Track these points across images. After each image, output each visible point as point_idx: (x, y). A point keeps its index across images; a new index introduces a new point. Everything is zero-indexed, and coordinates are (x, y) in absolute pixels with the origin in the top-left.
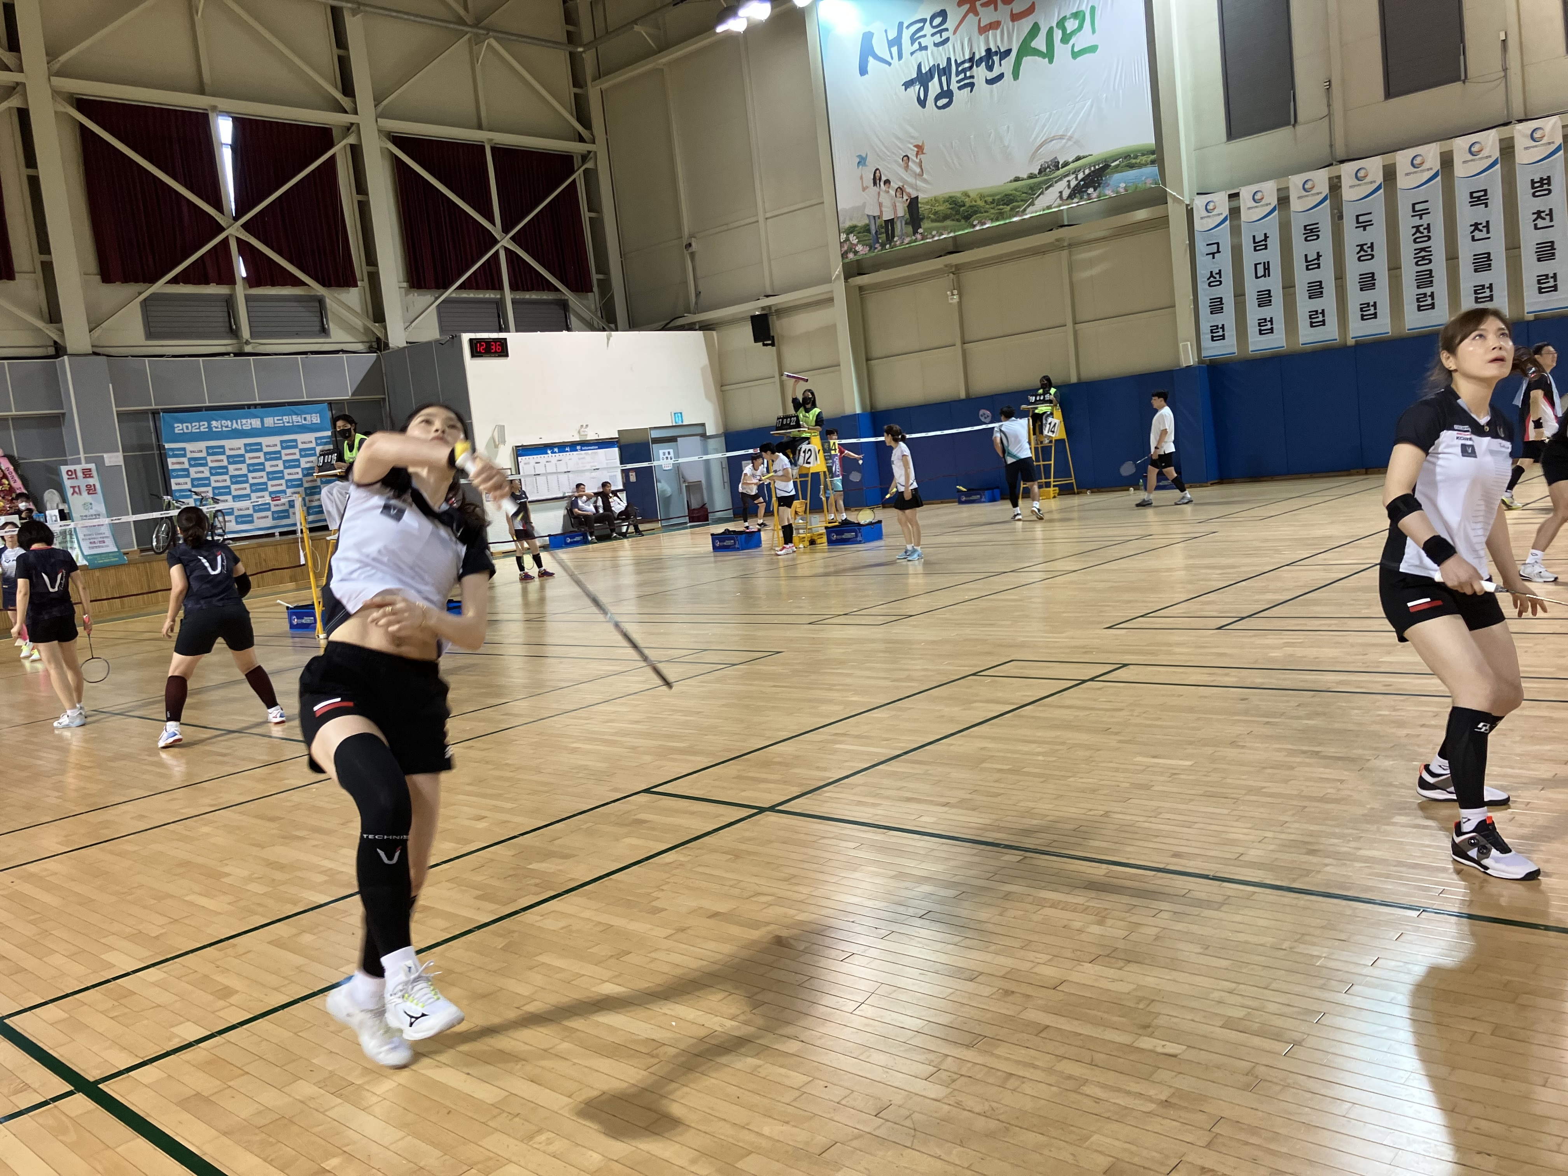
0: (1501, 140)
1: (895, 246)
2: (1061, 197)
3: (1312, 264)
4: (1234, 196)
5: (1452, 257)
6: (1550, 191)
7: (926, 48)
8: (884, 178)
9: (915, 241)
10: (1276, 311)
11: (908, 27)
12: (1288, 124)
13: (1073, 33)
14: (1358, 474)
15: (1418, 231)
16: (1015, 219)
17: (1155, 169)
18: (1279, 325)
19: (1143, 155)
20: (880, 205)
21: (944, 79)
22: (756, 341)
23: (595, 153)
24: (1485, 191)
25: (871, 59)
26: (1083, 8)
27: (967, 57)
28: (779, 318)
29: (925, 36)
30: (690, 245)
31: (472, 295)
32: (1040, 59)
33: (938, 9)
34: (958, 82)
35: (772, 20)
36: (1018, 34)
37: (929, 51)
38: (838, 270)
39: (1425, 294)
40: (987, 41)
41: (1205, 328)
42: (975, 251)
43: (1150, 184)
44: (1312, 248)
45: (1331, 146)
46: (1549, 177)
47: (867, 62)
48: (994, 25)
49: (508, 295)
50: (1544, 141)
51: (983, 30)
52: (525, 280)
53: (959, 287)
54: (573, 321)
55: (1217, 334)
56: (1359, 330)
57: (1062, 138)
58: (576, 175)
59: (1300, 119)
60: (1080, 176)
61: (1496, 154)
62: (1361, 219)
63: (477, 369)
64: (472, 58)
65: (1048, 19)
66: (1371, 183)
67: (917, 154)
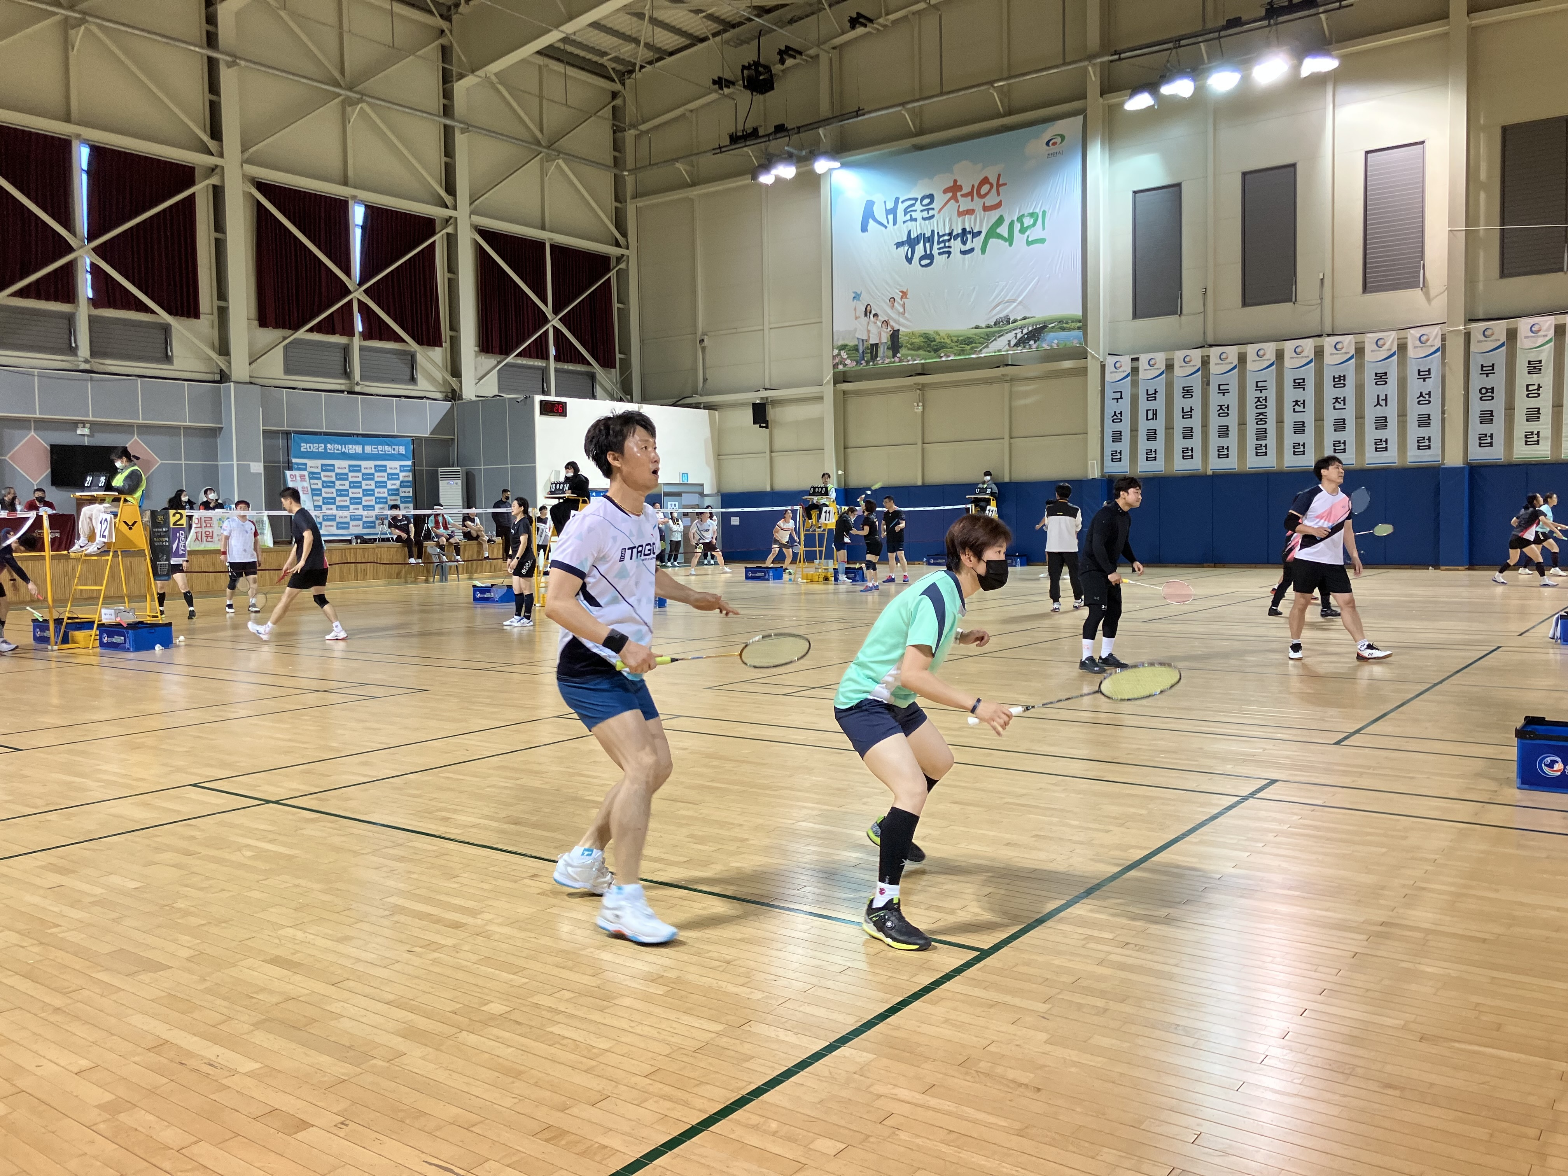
0: (1315, 347)
1: (877, 364)
2: (1009, 344)
3: (1187, 414)
4: (1135, 360)
5: (1280, 421)
6: (1345, 385)
7: (916, 220)
8: (873, 312)
9: (894, 362)
10: (1159, 445)
11: (902, 202)
12: (1176, 313)
13: (1028, 227)
14: (1209, 567)
15: (1258, 401)
16: (975, 356)
17: (1080, 333)
18: (1161, 456)
19: (1073, 322)
20: (869, 331)
21: (928, 245)
22: (754, 423)
23: (628, 257)
24: (1304, 380)
25: (871, 221)
26: (1037, 211)
27: (947, 232)
28: (773, 407)
29: (915, 211)
30: (703, 340)
31: (525, 362)
32: (1003, 242)
33: (928, 193)
34: (939, 249)
35: (796, 179)
36: (987, 222)
37: (918, 223)
38: (829, 377)
39: (1261, 445)
40: (963, 223)
41: (1108, 452)
42: (940, 375)
43: (1076, 343)
44: (1187, 404)
45: (1204, 333)
46: (1344, 376)
47: (868, 223)
48: (970, 212)
49: (552, 364)
50: (1343, 351)
51: (961, 214)
52: (566, 353)
53: (923, 401)
54: (599, 390)
55: (1116, 457)
56: (1216, 465)
57: (1014, 301)
58: (610, 274)
59: (1184, 311)
60: (1025, 331)
61: (1312, 356)
62: (1222, 387)
63: (543, 424)
64: (543, 173)
65: (1011, 215)
66: (1229, 364)
67: (902, 298)
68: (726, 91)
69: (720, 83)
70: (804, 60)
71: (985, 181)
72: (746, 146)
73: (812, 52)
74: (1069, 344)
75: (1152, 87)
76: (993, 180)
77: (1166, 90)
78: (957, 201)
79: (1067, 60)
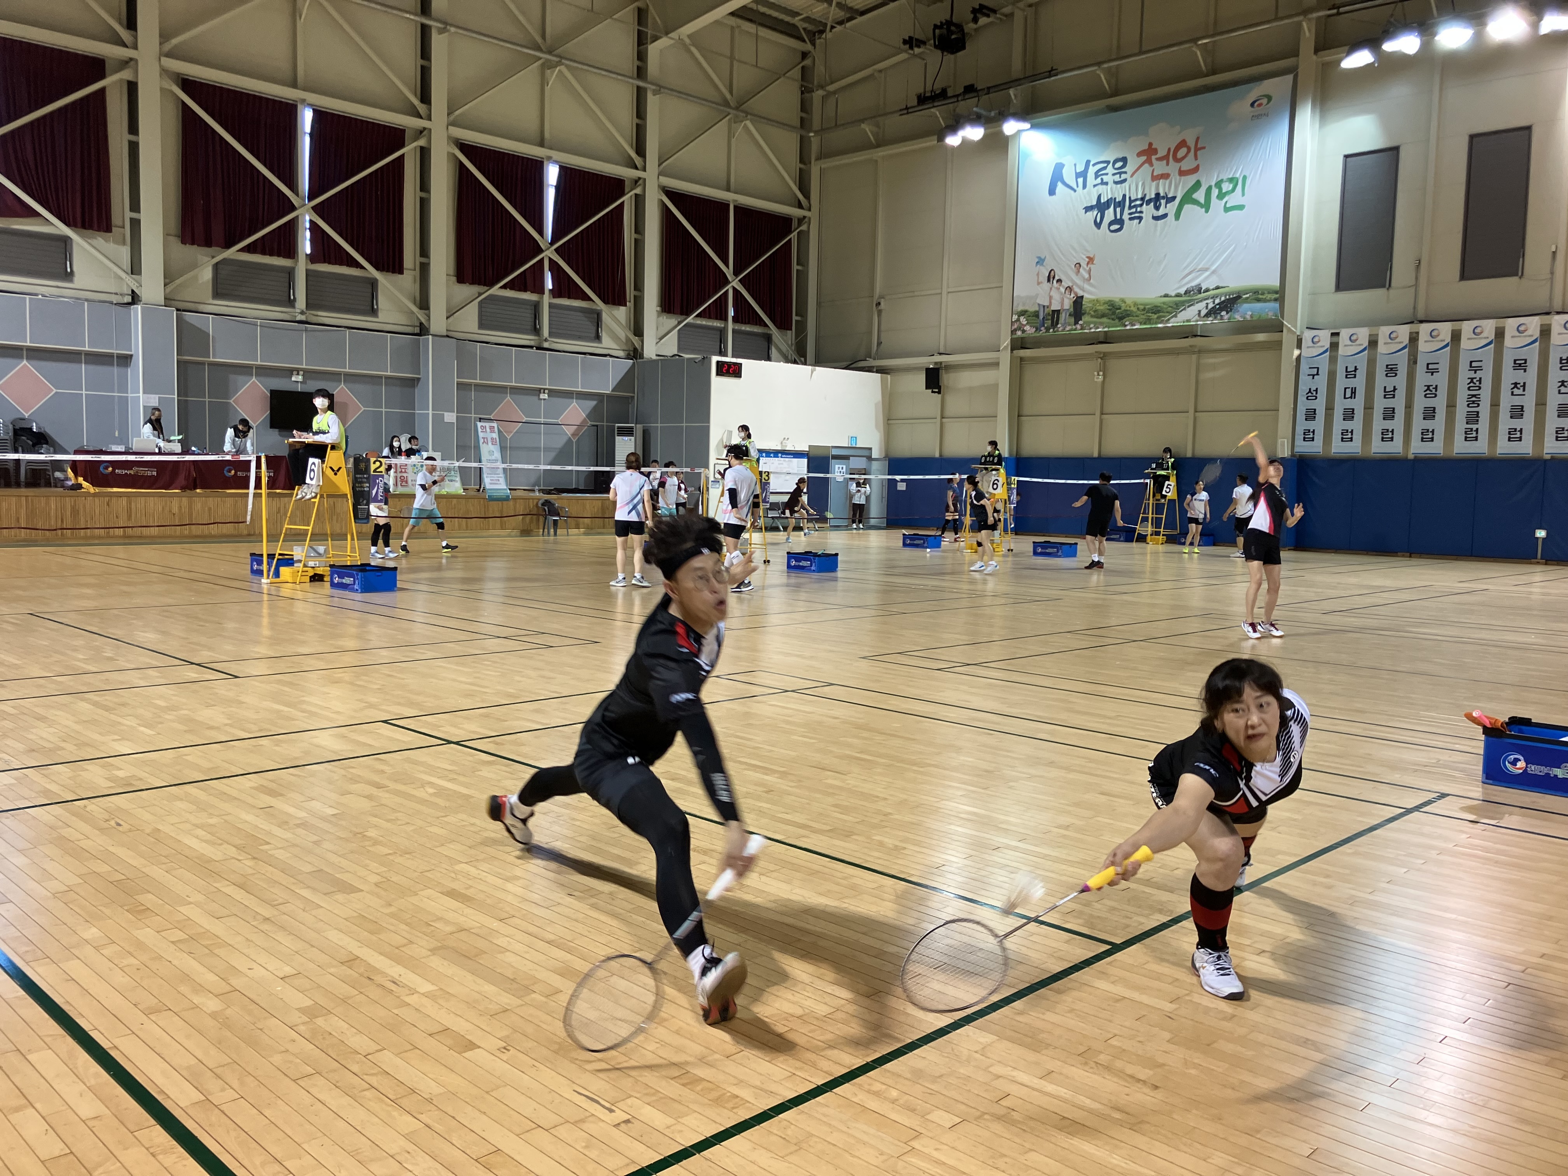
0: (1541, 325)
1: (1058, 331)
2: (1199, 314)
3: (1390, 394)
4: (1337, 334)
5: (1495, 404)
7: (1106, 184)
8: (1057, 278)
9: (1075, 330)
10: (1356, 425)
11: (1094, 165)
12: (1384, 286)
13: (1227, 193)
14: (1403, 556)
15: (1472, 382)
16: (1160, 325)
17: (1277, 305)
18: (1358, 437)
19: (1269, 293)
20: (1051, 298)
21: (1118, 210)
22: (927, 388)
23: (810, 218)
24: (1526, 360)
25: (1060, 184)
26: (1237, 176)
27: (1140, 196)
28: (947, 372)
29: (1107, 174)
30: (879, 304)
31: (704, 323)
32: (1199, 208)
33: (1121, 156)
34: (1130, 214)
35: (984, 141)
36: (1183, 187)
37: (1109, 187)
38: (1006, 343)
39: (1472, 429)
40: (1157, 187)
41: (1300, 430)
42: (1123, 344)
43: (1271, 315)
44: (1390, 383)
45: (1415, 308)
47: (1056, 186)
48: (1165, 176)
49: (730, 325)
51: (1155, 178)
52: (744, 315)
53: (1104, 370)
54: (774, 352)
55: (1309, 436)
56: (1418, 448)
57: (1206, 270)
58: (792, 235)
59: (1393, 284)
60: (1217, 301)
61: (1537, 334)
62: (1431, 366)
63: (719, 385)
64: (730, 135)
65: (1209, 179)
66: (1442, 341)
67: (1088, 264)
68: (917, 50)
69: (911, 42)
70: (998, 18)
71: (1183, 144)
72: (934, 107)
73: (1007, 10)
74: (1264, 316)
75: (1373, 42)
76: (1191, 143)
77: (1389, 46)
78: (1151, 165)
79: (1280, 15)
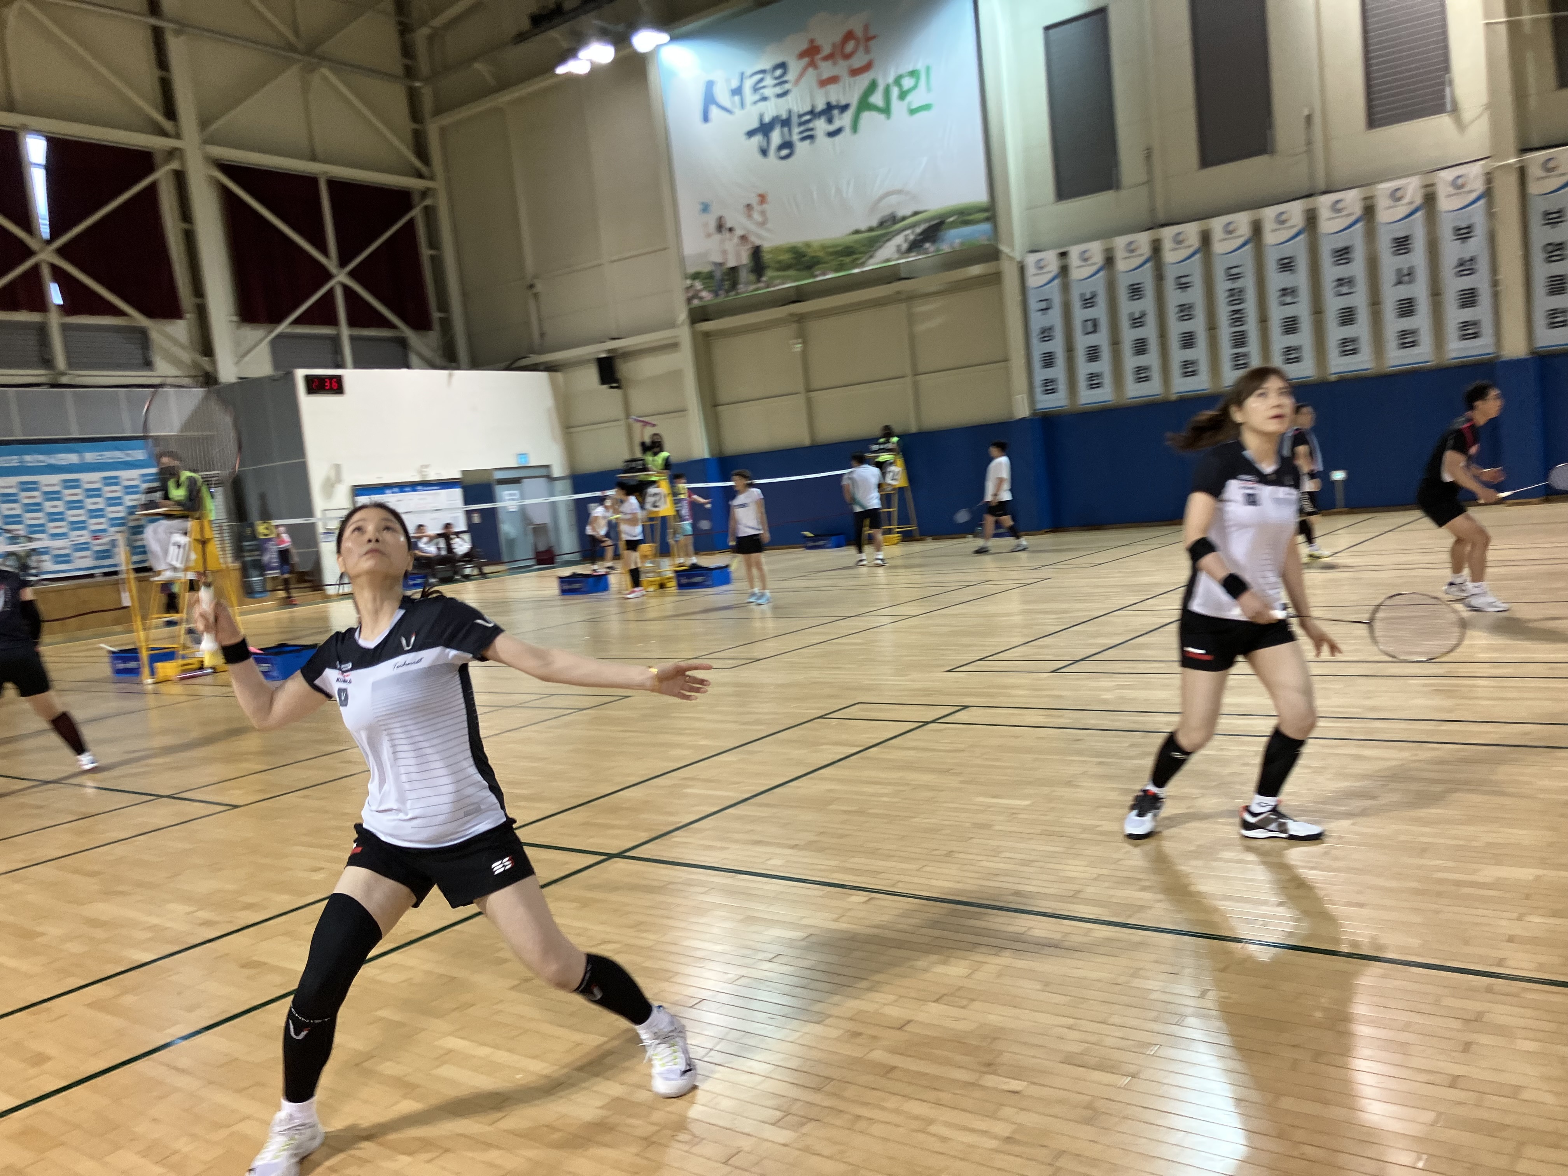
0: (1306, 211)
1: (739, 293)
2: (898, 250)
3: (1138, 321)
4: (1063, 255)
6: (1350, 259)
7: (767, 99)
8: (727, 226)
9: (759, 288)
10: (1103, 366)
11: (749, 78)
12: (1112, 187)
13: (909, 91)
15: (1232, 294)
16: (856, 271)
18: (1107, 379)
19: (978, 211)
20: (724, 252)
21: (785, 130)
22: (602, 383)
23: (435, 189)
24: (1293, 258)
25: (713, 107)
26: (918, 67)
27: (808, 109)
28: (625, 361)
29: (766, 87)
30: (533, 286)
31: (305, 330)
32: (878, 114)
33: (779, 60)
34: (801, 132)
35: (615, 62)
36: (856, 90)
37: (770, 102)
38: (682, 316)
39: (1240, 354)
40: (827, 95)
41: (1038, 382)
42: (818, 300)
43: (983, 240)
44: (1136, 307)
45: (1152, 209)
46: (1349, 247)
47: (709, 110)
48: (834, 79)
49: (345, 332)
51: (824, 83)
52: (362, 316)
53: (802, 336)
54: (414, 359)
55: (1049, 387)
56: (1181, 386)
57: (899, 192)
58: (413, 213)
59: (1123, 184)
60: (919, 230)
61: (1302, 223)
62: (1181, 281)
63: (311, 405)
64: (305, 89)
65: (886, 76)
66: (1189, 247)
67: (760, 203)
71: (849, 36)
72: (551, 28)
76: (859, 32)
78: (816, 67)
